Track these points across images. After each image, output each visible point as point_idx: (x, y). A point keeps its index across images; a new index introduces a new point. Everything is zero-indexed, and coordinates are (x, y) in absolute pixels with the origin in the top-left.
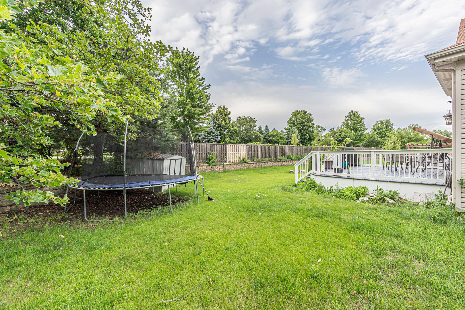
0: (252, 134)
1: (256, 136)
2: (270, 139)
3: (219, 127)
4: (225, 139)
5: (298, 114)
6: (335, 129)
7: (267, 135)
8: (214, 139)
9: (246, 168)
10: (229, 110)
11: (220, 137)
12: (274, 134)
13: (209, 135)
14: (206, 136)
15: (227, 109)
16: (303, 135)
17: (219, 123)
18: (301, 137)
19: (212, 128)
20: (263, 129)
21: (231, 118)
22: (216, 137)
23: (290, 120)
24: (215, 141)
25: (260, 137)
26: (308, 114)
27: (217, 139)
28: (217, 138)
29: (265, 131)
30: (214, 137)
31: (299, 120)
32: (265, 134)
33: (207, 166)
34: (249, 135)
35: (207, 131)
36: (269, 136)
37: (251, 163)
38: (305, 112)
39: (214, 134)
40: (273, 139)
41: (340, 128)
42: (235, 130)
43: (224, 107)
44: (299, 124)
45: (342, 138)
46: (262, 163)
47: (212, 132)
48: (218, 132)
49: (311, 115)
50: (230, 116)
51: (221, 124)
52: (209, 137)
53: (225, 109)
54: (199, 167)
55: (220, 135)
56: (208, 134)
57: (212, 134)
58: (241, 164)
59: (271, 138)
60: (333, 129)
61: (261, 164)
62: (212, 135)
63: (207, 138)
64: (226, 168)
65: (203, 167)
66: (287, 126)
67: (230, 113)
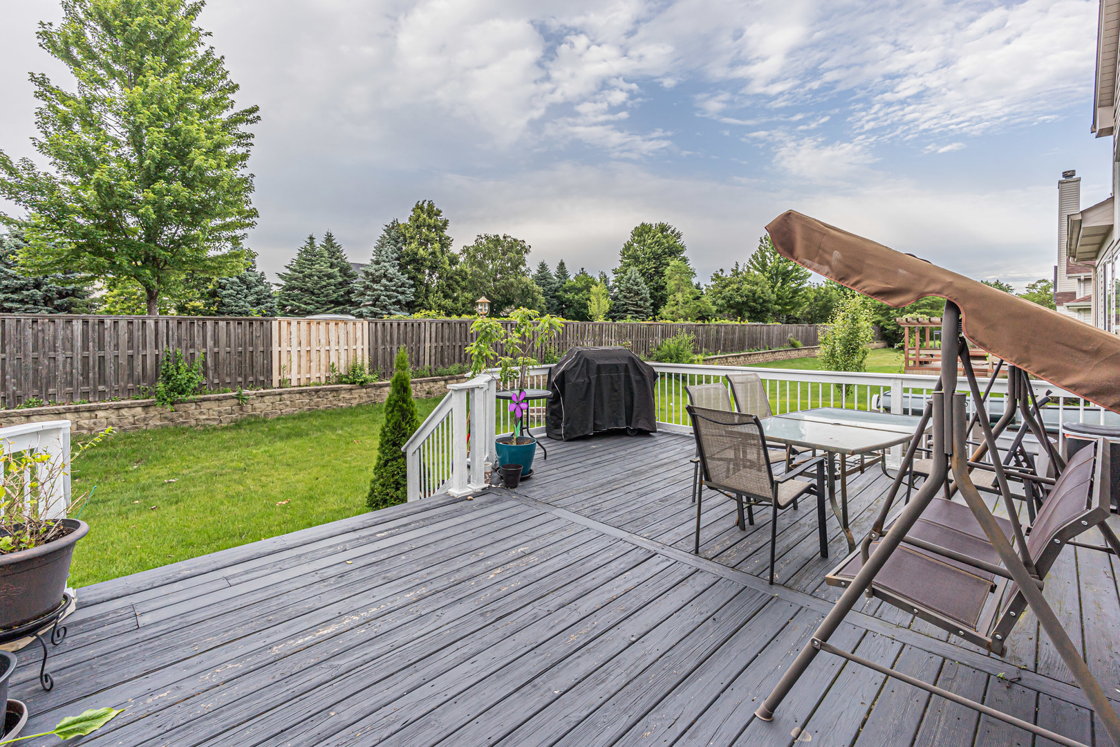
0: (512, 285)
1: (523, 290)
2: (568, 299)
3: (411, 263)
4: (427, 298)
5: (647, 233)
6: (728, 274)
7: (561, 286)
8: (389, 297)
9: (355, 403)
10: (443, 216)
11: (413, 290)
12: (579, 285)
13: (375, 286)
14: (367, 288)
15: (438, 213)
16: (656, 289)
17: (412, 250)
18: (651, 293)
19: (386, 264)
20: (553, 270)
21: (449, 238)
22: (398, 292)
23: (628, 247)
24: (394, 303)
25: (534, 291)
26: (673, 232)
27: (400, 297)
28: (403, 293)
29: (558, 277)
30: (393, 291)
31: (649, 250)
32: (557, 285)
33: (146, 407)
34: (503, 287)
35: (372, 274)
36: (566, 291)
37: (381, 386)
38: (663, 229)
39: (391, 280)
40: (576, 297)
41: (740, 270)
42: (462, 271)
43: (431, 205)
44: (649, 259)
45: (742, 297)
46: (434, 381)
47: (385, 276)
48: (406, 275)
49: (679, 236)
50: (447, 233)
51: (416, 254)
52: (377, 290)
53: (432, 212)
54: (101, 414)
55: (412, 286)
56: (374, 281)
57: (384, 281)
58: (336, 390)
59: (569, 296)
60: (720, 273)
61: (426, 387)
62: (385, 286)
63: (368, 293)
64: (254, 409)
65: (124, 412)
66: (620, 264)
67: (446, 223)
